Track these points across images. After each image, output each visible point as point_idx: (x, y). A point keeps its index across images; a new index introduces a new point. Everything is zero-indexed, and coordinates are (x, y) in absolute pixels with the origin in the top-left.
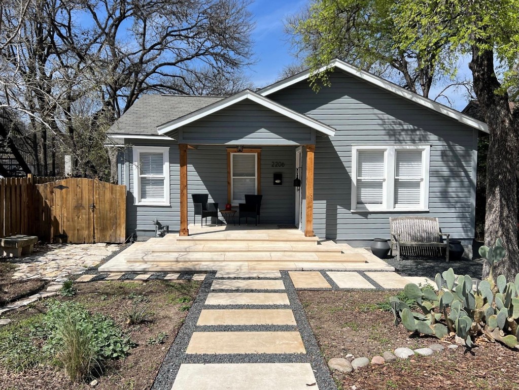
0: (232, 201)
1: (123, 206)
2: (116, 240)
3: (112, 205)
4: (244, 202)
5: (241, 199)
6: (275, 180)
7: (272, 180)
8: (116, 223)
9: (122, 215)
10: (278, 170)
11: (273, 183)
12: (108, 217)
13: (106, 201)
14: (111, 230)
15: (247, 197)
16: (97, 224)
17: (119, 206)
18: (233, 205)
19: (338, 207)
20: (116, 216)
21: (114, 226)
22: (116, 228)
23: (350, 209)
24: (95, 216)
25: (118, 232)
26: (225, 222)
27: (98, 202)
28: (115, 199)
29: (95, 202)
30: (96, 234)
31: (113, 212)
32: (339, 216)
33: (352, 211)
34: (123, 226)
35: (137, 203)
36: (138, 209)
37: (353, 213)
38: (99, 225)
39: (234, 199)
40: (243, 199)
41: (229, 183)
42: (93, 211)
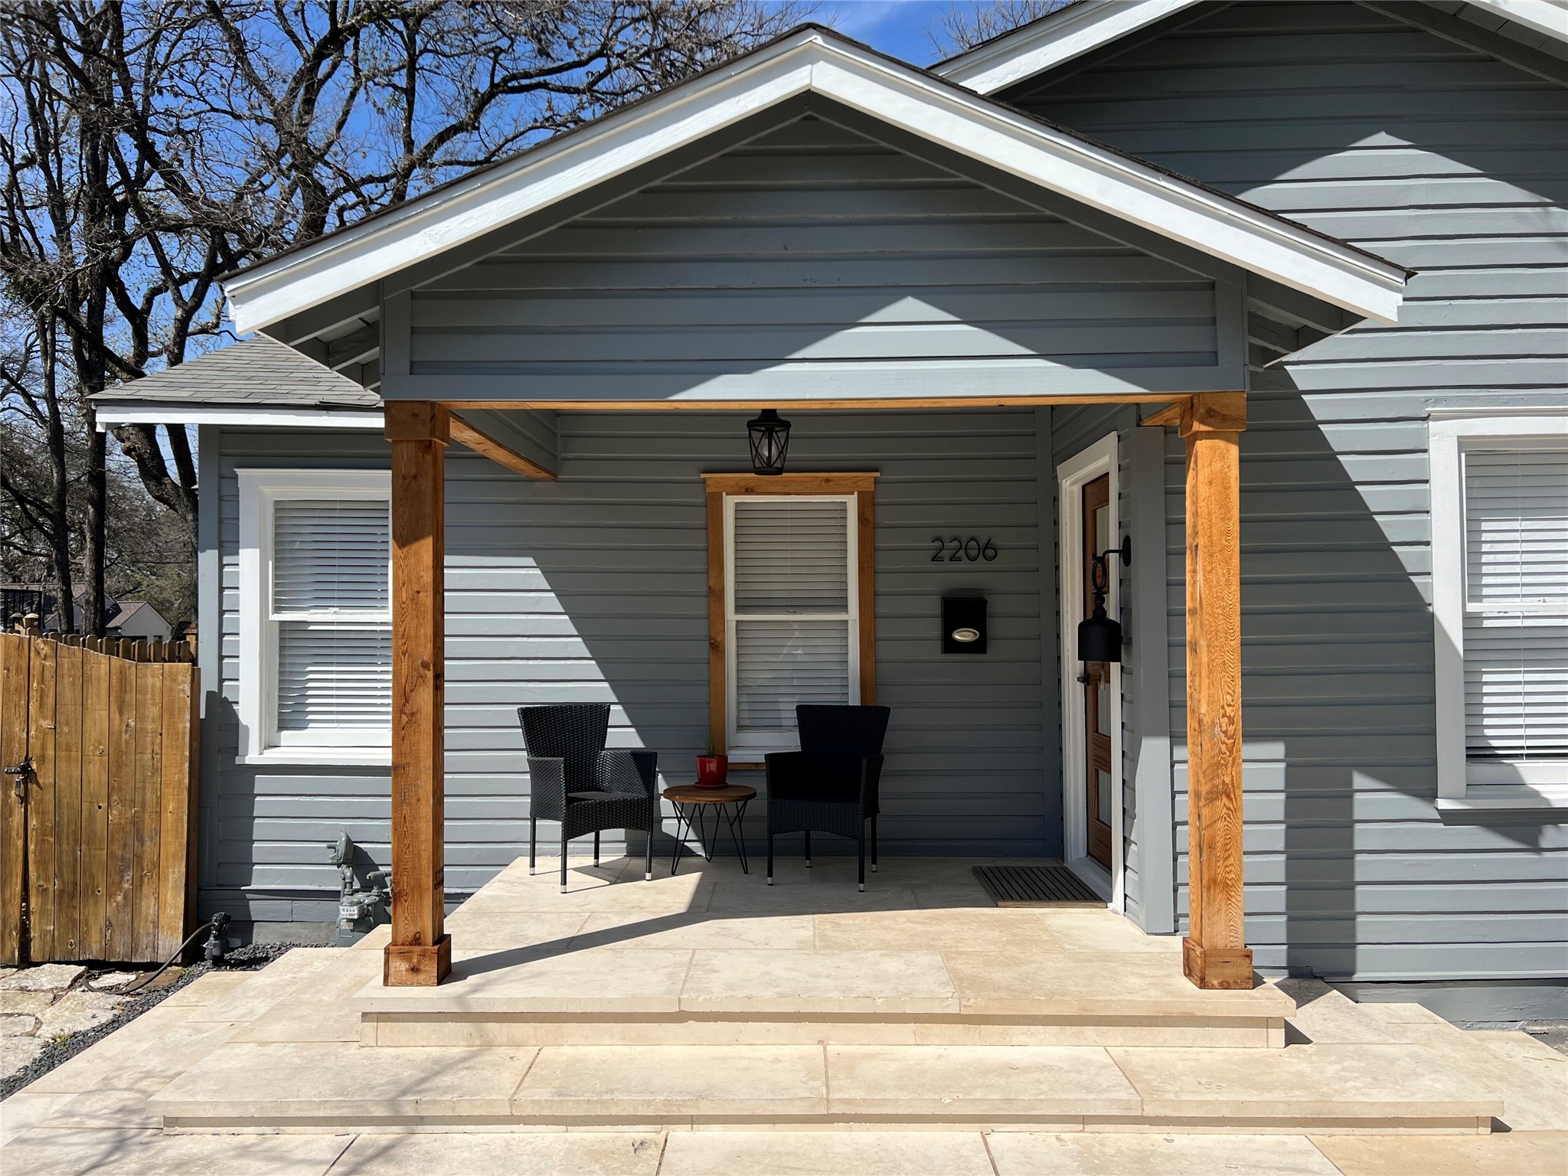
0: (733, 736)
1: (177, 773)
2: (134, 950)
3: (119, 767)
4: (789, 741)
5: (778, 727)
6: (949, 627)
7: (934, 628)
8: (139, 857)
9: (168, 818)
10: (965, 576)
11: (938, 645)
12: (100, 826)
13: (89, 748)
14: (110, 895)
15: (810, 717)
16: (42, 863)
17: (157, 770)
18: (734, 757)
19: (1359, 781)
20: (136, 823)
21: (128, 877)
22: (138, 885)
23: (1432, 796)
24: (33, 822)
25: (148, 906)
26: (696, 847)
27: (50, 752)
28: (137, 733)
29: (36, 750)
30: (34, 919)
31: (122, 801)
32: (1364, 836)
33: (1443, 804)
34: (175, 874)
35: (253, 755)
36: (261, 782)
37: (1449, 818)
38: (51, 872)
39: (740, 728)
40: (789, 728)
41: (716, 647)
42: (24, 800)
